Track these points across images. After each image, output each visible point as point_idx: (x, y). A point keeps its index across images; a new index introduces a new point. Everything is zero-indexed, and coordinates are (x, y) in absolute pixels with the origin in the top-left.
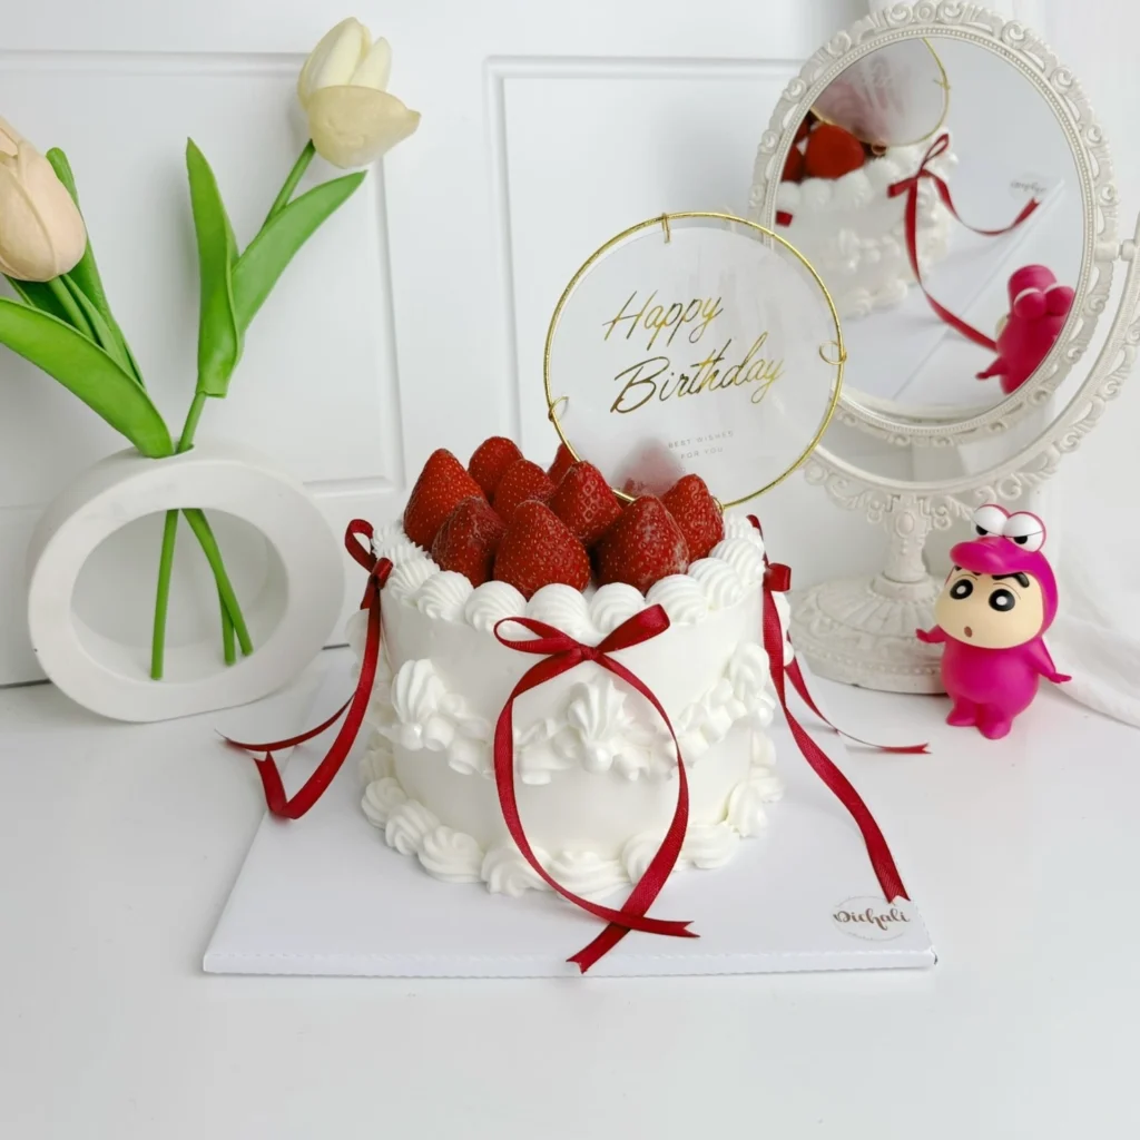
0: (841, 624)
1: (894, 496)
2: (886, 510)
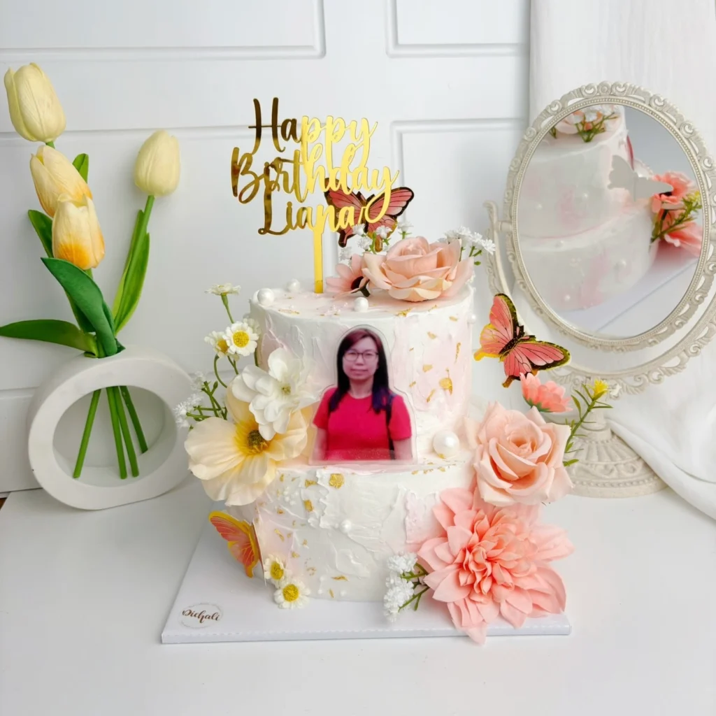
1: (587, 377)
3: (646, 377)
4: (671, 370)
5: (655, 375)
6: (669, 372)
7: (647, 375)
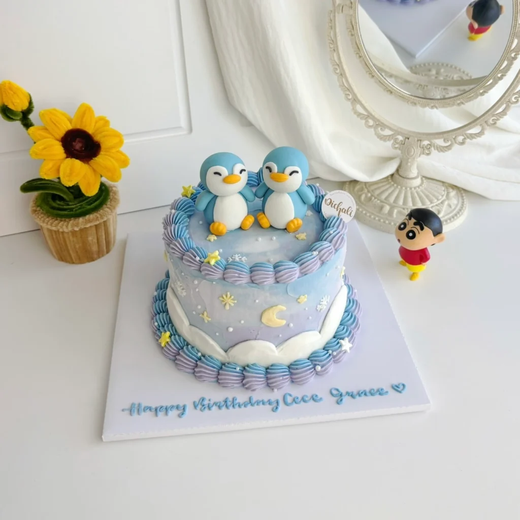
0: (375, 198)
1: (406, 138)
2: (402, 144)
3: (453, 140)
4: (473, 135)
5: (460, 138)
6: (472, 136)
7: (454, 139)
